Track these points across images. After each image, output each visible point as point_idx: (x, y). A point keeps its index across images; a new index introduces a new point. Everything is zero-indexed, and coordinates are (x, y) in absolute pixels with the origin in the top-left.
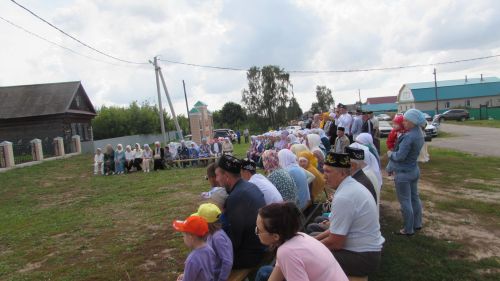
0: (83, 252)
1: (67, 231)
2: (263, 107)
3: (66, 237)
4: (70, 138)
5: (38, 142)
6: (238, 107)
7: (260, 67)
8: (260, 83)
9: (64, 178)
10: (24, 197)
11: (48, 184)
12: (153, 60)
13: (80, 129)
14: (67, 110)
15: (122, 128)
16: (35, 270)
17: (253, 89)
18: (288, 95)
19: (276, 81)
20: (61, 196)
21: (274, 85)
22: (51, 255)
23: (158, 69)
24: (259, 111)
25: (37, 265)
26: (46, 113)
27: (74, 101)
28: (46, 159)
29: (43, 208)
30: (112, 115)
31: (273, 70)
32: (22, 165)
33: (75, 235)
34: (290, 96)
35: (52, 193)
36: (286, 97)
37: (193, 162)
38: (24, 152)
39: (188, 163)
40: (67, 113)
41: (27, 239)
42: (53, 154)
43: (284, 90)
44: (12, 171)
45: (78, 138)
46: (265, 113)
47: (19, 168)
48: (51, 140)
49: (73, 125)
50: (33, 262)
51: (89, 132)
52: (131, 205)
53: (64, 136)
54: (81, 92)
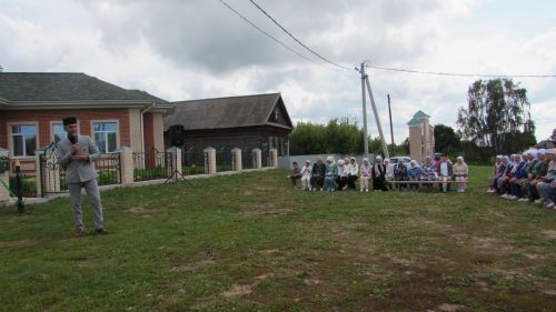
0: (306, 281)
1: (279, 247)
2: (485, 131)
3: (277, 254)
4: (268, 151)
5: (239, 153)
6: (450, 131)
7: (485, 80)
8: (484, 100)
9: (263, 189)
10: (225, 202)
11: (248, 193)
12: (359, 68)
13: (277, 143)
14: (266, 122)
15: (318, 146)
16: (245, 296)
17: (473, 107)
18: (521, 116)
19: (506, 98)
20: (263, 206)
21: (503, 104)
22: (263, 277)
23: (365, 77)
24: (480, 136)
25: (247, 290)
26: (246, 124)
27: (273, 114)
28: (245, 171)
29: (245, 217)
30: (309, 131)
31: (503, 83)
32: (222, 173)
33: (289, 253)
34: (524, 118)
35: (253, 202)
36: (518, 119)
37: (412, 185)
38: (225, 161)
39: (405, 185)
40: (266, 125)
41: (230, 249)
42: (251, 166)
43: (516, 110)
44: (214, 178)
45: (275, 152)
46: (488, 138)
47: (220, 176)
48: (250, 151)
49: (271, 138)
50: (241, 284)
51: (285, 147)
52: (353, 226)
53: (262, 149)
54: (280, 104)
